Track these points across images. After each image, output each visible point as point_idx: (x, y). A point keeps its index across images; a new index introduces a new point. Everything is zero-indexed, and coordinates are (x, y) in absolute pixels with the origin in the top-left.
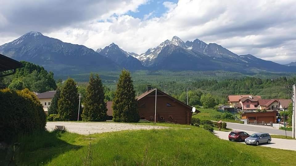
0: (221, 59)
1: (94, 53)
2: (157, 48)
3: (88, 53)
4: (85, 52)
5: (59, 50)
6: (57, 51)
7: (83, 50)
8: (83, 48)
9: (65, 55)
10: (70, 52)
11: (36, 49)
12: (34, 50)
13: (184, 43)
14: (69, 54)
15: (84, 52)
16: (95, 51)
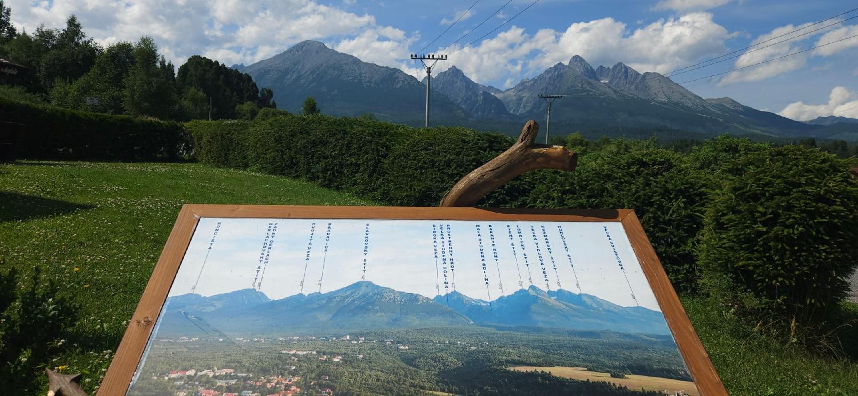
0: (666, 104)
1: (416, 84)
2: (538, 79)
3: (406, 83)
4: (401, 82)
5: (355, 77)
6: (351, 78)
7: (398, 78)
8: (397, 74)
9: (365, 86)
10: (373, 80)
11: (313, 73)
12: (311, 75)
13: (594, 70)
14: (372, 85)
15: (398, 82)
16: (420, 81)
